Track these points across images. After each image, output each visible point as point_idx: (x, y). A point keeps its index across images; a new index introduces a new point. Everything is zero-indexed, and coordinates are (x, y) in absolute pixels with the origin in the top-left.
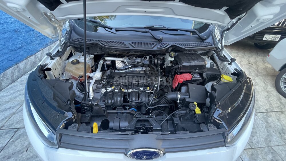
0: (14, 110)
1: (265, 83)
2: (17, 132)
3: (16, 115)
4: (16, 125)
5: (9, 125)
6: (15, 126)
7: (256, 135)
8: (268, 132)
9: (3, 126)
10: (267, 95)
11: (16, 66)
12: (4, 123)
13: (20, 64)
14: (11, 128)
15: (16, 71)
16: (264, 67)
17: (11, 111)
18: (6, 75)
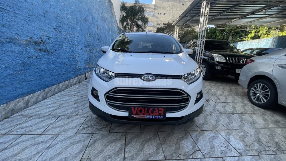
0: (56, 108)
1: (242, 99)
2: (59, 118)
3: (58, 110)
5: (54, 114)
7: (232, 124)
8: (241, 123)
9: (50, 114)
10: (243, 105)
13: (60, 84)
15: (57, 88)
16: (243, 91)
17: (54, 108)
18: (52, 89)
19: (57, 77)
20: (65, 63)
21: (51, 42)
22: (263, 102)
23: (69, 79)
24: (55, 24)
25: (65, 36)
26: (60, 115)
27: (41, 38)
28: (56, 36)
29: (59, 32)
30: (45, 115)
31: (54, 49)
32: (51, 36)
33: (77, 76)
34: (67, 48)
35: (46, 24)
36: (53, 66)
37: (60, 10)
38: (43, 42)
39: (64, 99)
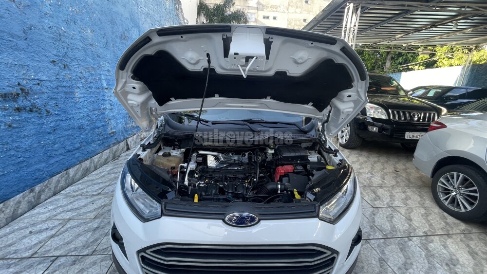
0: (53, 232)
1: (421, 197)
2: (55, 262)
3: (56, 238)
4: (54, 251)
5: (45, 251)
6: (53, 253)
7: (411, 268)
8: (429, 263)
9: (36, 253)
10: (425, 213)
11: (65, 172)
12: (37, 249)
13: (71, 170)
14: (46, 255)
15: (63, 179)
17: (49, 233)
18: (50, 184)
19: (61, 157)
20: (80, 128)
21: (47, 91)
22: (463, 210)
23: (89, 156)
24: (55, 53)
25: (79, 74)
26: (58, 253)
27: (19, 84)
28: (58, 77)
29: (64, 67)
30: (24, 256)
31: (53, 102)
32: (44, 78)
33: (109, 147)
34: (84, 97)
35: (33, 54)
36: (52, 137)
37: (67, 22)
38: (25, 92)
39: (76, 205)
